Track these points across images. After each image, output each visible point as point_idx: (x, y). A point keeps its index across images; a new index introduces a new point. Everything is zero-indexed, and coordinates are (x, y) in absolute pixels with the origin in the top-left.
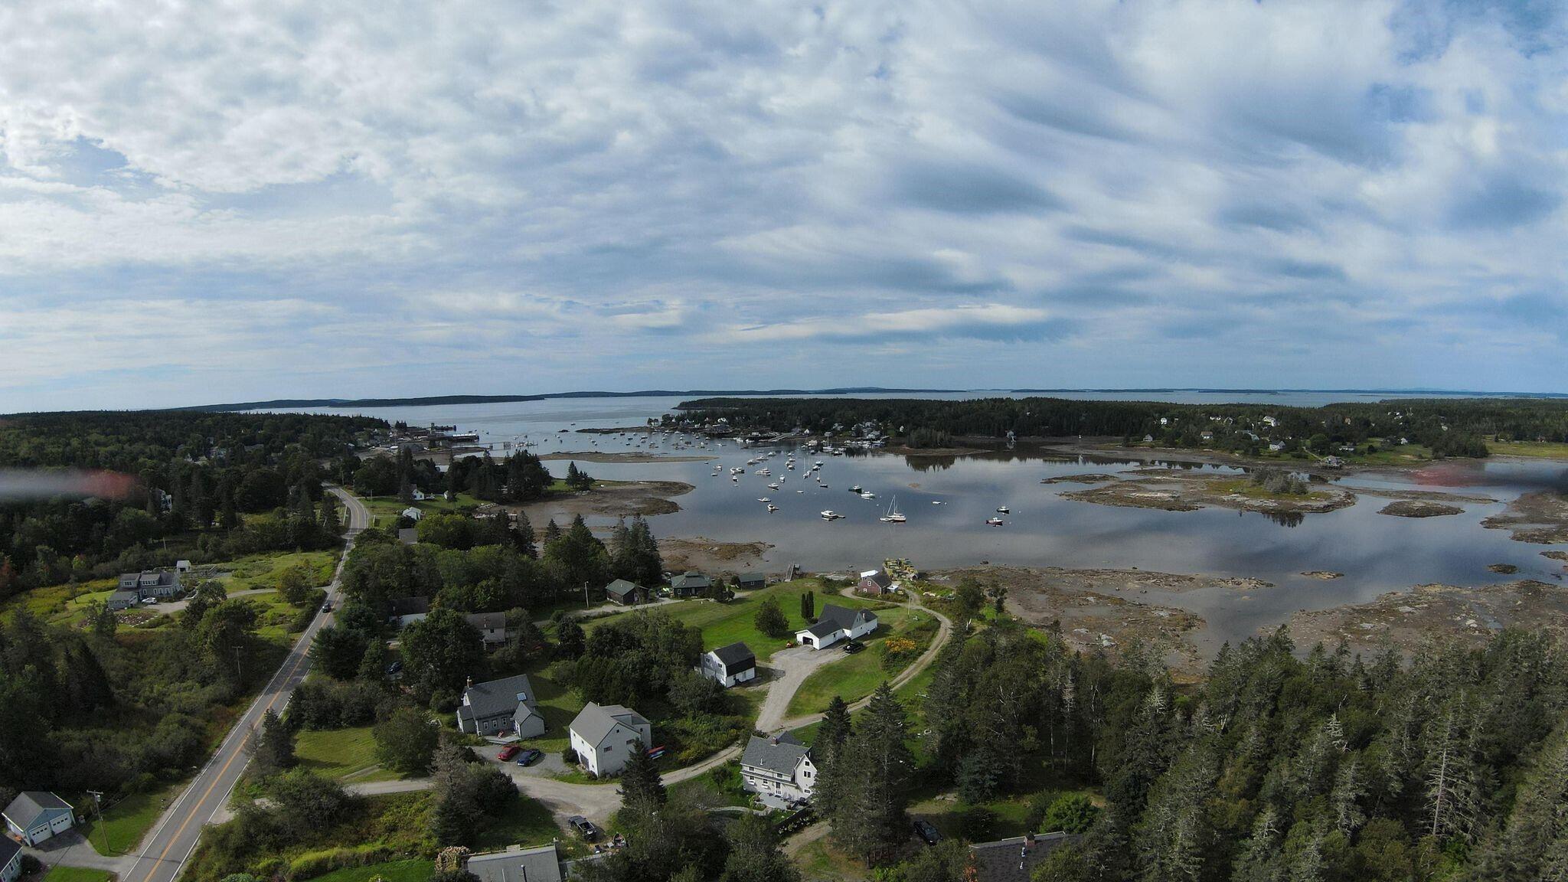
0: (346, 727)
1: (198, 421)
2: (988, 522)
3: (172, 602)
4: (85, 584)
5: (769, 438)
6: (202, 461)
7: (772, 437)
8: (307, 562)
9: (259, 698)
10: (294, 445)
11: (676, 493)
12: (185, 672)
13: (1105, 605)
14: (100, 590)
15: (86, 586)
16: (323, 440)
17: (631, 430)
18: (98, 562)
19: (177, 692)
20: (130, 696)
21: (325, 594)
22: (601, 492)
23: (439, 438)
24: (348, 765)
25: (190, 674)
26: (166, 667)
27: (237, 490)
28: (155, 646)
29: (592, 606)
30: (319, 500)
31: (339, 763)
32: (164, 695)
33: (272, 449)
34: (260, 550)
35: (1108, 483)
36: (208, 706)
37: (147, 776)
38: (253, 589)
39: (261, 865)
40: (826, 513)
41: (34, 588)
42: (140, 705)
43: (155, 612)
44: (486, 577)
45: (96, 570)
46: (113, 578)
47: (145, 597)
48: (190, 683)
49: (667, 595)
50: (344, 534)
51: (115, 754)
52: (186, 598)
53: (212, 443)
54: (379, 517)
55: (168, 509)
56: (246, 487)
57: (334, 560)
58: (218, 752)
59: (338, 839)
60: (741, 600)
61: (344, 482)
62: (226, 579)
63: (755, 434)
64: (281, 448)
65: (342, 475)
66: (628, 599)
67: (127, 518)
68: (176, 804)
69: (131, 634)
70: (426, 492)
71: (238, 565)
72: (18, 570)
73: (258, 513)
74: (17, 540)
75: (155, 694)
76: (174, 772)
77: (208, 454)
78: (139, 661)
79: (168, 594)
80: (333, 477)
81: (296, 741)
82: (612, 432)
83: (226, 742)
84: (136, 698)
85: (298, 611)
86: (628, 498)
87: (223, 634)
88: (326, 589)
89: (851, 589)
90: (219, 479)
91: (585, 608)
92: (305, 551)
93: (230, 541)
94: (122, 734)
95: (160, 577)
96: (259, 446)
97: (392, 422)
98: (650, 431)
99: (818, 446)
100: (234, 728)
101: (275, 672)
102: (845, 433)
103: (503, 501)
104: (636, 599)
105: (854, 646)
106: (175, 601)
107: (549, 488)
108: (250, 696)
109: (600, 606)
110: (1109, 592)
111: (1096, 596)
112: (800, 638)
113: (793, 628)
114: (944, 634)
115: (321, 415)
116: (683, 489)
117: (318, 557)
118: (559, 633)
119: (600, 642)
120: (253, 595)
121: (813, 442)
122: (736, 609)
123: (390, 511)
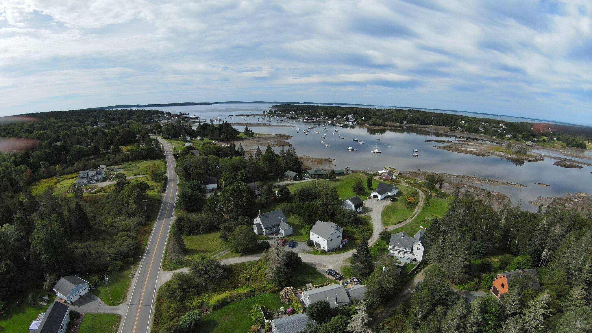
0: (202, 234)
1: (90, 113)
2: (412, 155)
4: (63, 176)
5: (312, 119)
6: (96, 127)
7: (314, 119)
8: (154, 164)
9: (156, 222)
10: (131, 120)
11: (287, 139)
12: (120, 212)
13: (471, 188)
14: (69, 179)
16: (141, 118)
17: (257, 115)
18: (66, 168)
19: (119, 221)
20: (98, 224)
21: (167, 177)
22: (257, 138)
23: (184, 117)
24: (211, 251)
25: (122, 213)
26: (110, 210)
27: (117, 137)
29: (280, 181)
30: (150, 140)
31: (207, 250)
32: (113, 223)
33: (122, 122)
34: (132, 160)
35: (450, 144)
36: (135, 227)
37: (119, 263)
38: (135, 175)
39: (194, 304)
40: (350, 148)
41: (41, 179)
42: (104, 228)
43: (97, 186)
44: (240, 169)
45: (66, 170)
47: (90, 181)
48: (123, 217)
49: (308, 177)
50: (164, 153)
51: (102, 254)
52: (108, 180)
53: (98, 121)
54: (175, 146)
56: (120, 135)
57: (164, 163)
58: (147, 248)
59: (226, 287)
60: (338, 180)
61: (158, 134)
62: (123, 172)
63: (307, 118)
64: (126, 122)
65: (156, 131)
66: (295, 179)
67: (76, 149)
68: (137, 275)
69: (89, 196)
70: (191, 137)
71: (125, 166)
72: (34, 172)
73: (126, 146)
74: (31, 160)
75: (109, 223)
76: (132, 259)
77: (97, 125)
78: (97, 208)
79: (100, 179)
80: (151, 131)
82: (250, 116)
83: (149, 243)
84: (100, 225)
85: (159, 184)
86: (269, 140)
88: (166, 175)
89: (378, 177)
91: (277, 182)
92: (151, 160)
93: (119, 157)
94: (100, 243)
95: (95, 172)
96: (116, 121)
97: (165, 112)
98: (265, 116)
99: (332, 123)
100: (150, 236)
101: (159, 210)
102: (341, 119)
103: (221, 141)
104: (297, 178)
105: (393, 199)
106: (104, 182)
107: (238, 136)
108: (151, 221)
109: (283, 181)
110: (470, 184)
111: (467, 185)
112: (372, 195)
113: (369, 192)
114: (422, 196)
115: (138, 110)
116: (288, 137)
117: (158, 162)
118: (280, 192)
119: (302, 196)
120: (136, 178)
121: (330, 122)
122: (338, 183)
123: (179, 144)
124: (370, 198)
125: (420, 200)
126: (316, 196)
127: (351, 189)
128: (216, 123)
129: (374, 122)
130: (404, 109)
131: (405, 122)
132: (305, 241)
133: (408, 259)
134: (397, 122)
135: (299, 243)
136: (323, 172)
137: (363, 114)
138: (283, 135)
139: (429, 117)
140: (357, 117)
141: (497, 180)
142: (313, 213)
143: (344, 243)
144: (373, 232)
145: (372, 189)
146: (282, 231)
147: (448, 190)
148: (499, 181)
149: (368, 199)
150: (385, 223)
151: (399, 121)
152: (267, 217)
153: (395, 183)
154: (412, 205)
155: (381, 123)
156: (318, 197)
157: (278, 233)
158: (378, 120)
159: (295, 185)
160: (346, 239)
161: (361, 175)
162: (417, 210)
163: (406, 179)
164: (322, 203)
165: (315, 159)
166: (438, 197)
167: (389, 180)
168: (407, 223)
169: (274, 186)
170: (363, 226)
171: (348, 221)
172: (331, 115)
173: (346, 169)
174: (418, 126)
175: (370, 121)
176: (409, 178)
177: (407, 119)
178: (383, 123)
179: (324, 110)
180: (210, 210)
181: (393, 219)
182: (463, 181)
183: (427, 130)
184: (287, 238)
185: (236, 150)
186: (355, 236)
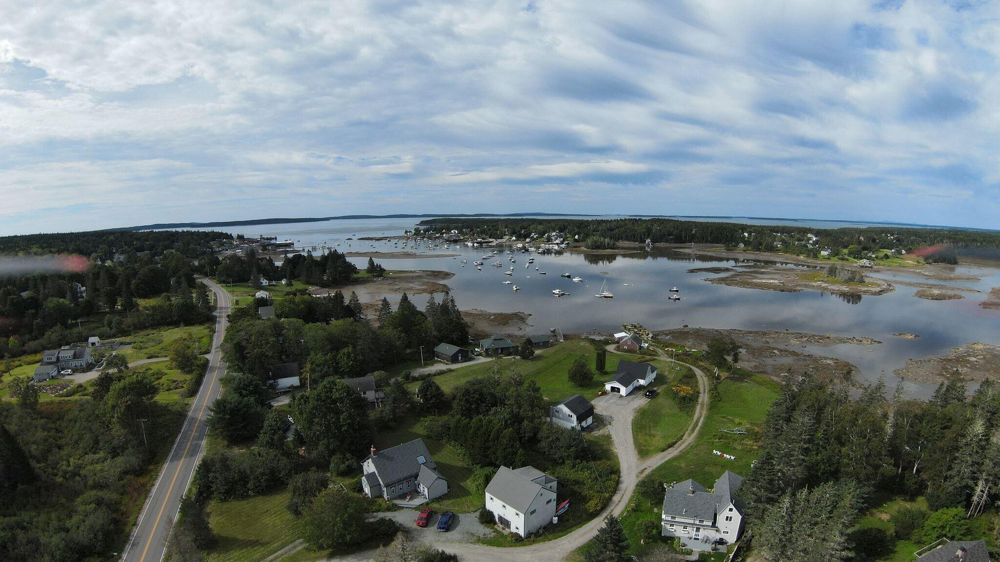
0: (254, 496)
1: (104, 237)
2: (670, 298)
3: (86, 372)
4: (18, 358)
5: (489, 243)
6: (108, 263)
7: (492, 242)
8: (190, 334)
9: (166, 466)
10: (171, 251)
11: (443, 278)
12: (97, 442)
13: (787, 356)
14: (29, 364)
15: (19, 361)
16: (190, 247)
17: (395, 238)
18: (29, 340)
19: (92, 464)
20: (50, 470)
21: (207, 361)
22: (391, 278)
23: (267, 244)
24: (268, 543)
25: (101, 444)
26: (81, 437)
27: (133, 282)
28: (70, 416)
29: (426, 365)
30: (194, 287)
31: (257, 541)
32: (80, 467)
33: (156, 254)
34: (152, 326)
36: (120, 479)
38: (149, 358)
40: (557, 291)
42: (59, 479)
43: (71, 381)
44: (346, 345)
45: (28, 347)
46: (40, 353)
47: (63, 369)
48: (102, 454)
49: (480, 354)
50: (214, 311)
52: (96, 369)
53: (114, 251)
54: (238, 298)
55: (83, 297)
56: (139, 279)
57: (210, 331)
58: (136, 531)
60: (539, 357)
61: (211, 274)
62: (127, 351)
63: (479, 240)
64: (162, 253)
65: (207, 269)
66: (454, 359)
67: (52, 305)
69: (52, 403)
70: (270, 280)
71: (136, 338)
73: (149, 298)
75: (72, 467)
77: (112, 259)
78: (57, 431)
79: (81, 365)
80: (200, 270)
81: (208, 515)
82: (382, 240)
83: (142, 518)
84: (55, 471)
85: (188, 377)
86: (412, 282)
87: (128, 408)
88: (207, 356)
89: (614, 346)
90: (120, 275)
91: (421, 366)
92: (186, 325)
93: (129, 320)
94: (43, 516)
95: (75, 353)
96: (146, 252)
97: (235, 235)
98: (408, 238)
99: (524, 247)
100: (147, 501)
101: (176, 438)
102: (540, 239)
103: (324, 285)
104: (460, 358)
105: (650, 392)
106: (88, 371)
107: (355, 276)
108: (157, 463)
109: (432, 364)
110: (782, 347)
111: (778, 349)
112: (608, 387)
113: (602, 379)
114: (703, 381)
115: (187, 231)
116: (447, 275)
117: (197, 330)
118: (423, 392)
119: (467, 401)
120: (150, 364)
121: (520, 245)
122: (540, 364)
123: (246, 295)
124: (605, 393)
125: (702, 390)
126: (497, 401)
127: (566, 377)
128: (317, 254)
129: (596, 242)
130: (644, 218)
131: (648, 241)
132: (476, 511)
133: (706, 542)
134: (635, 241)
135: (462, 517)
136: (509, 343)
137: (577, 230)
138: (437, 272)
139: (688, 228)
140: (566, 234)
141: (828, 335)
142: (491, 443)
143: (562, 511)
144: (621, 474)
145: (606, 373)
146: (423, 489)
147: (746, 363)
148: (832, 336)
149: (602, 395)
150: (643, 452)
151: (637, 239)
152: (390, 459)
153: (648, 357)
154: (687, 402)
155: (608, 244)
156: (501, 404)
157: (415, 493)
158: (602, 239)
159: (454, 374)
160: (567, 501)
161: (582, 344)
162: (700, 412)
163: (667, 347)
164: (508, 417)
165: (494, 314)
166: (731, 379)
167: (635, 352)
168: (686, 444)
169: (413, 377)
170: (598, 462)
171: (566, 454)
172: (521, 234)
173: (552, 332)
174: (671, 245)
175: (589, 241)
176: (671, 345)
177: (651, 235)
178: (612, 243)
179: (509, 226)
180: (271, 444)
181: (657, 438)
182: (768, 342)
183: (687, 251)
184: (435, 506)
185: (346, 304)
186: (585, 492)
